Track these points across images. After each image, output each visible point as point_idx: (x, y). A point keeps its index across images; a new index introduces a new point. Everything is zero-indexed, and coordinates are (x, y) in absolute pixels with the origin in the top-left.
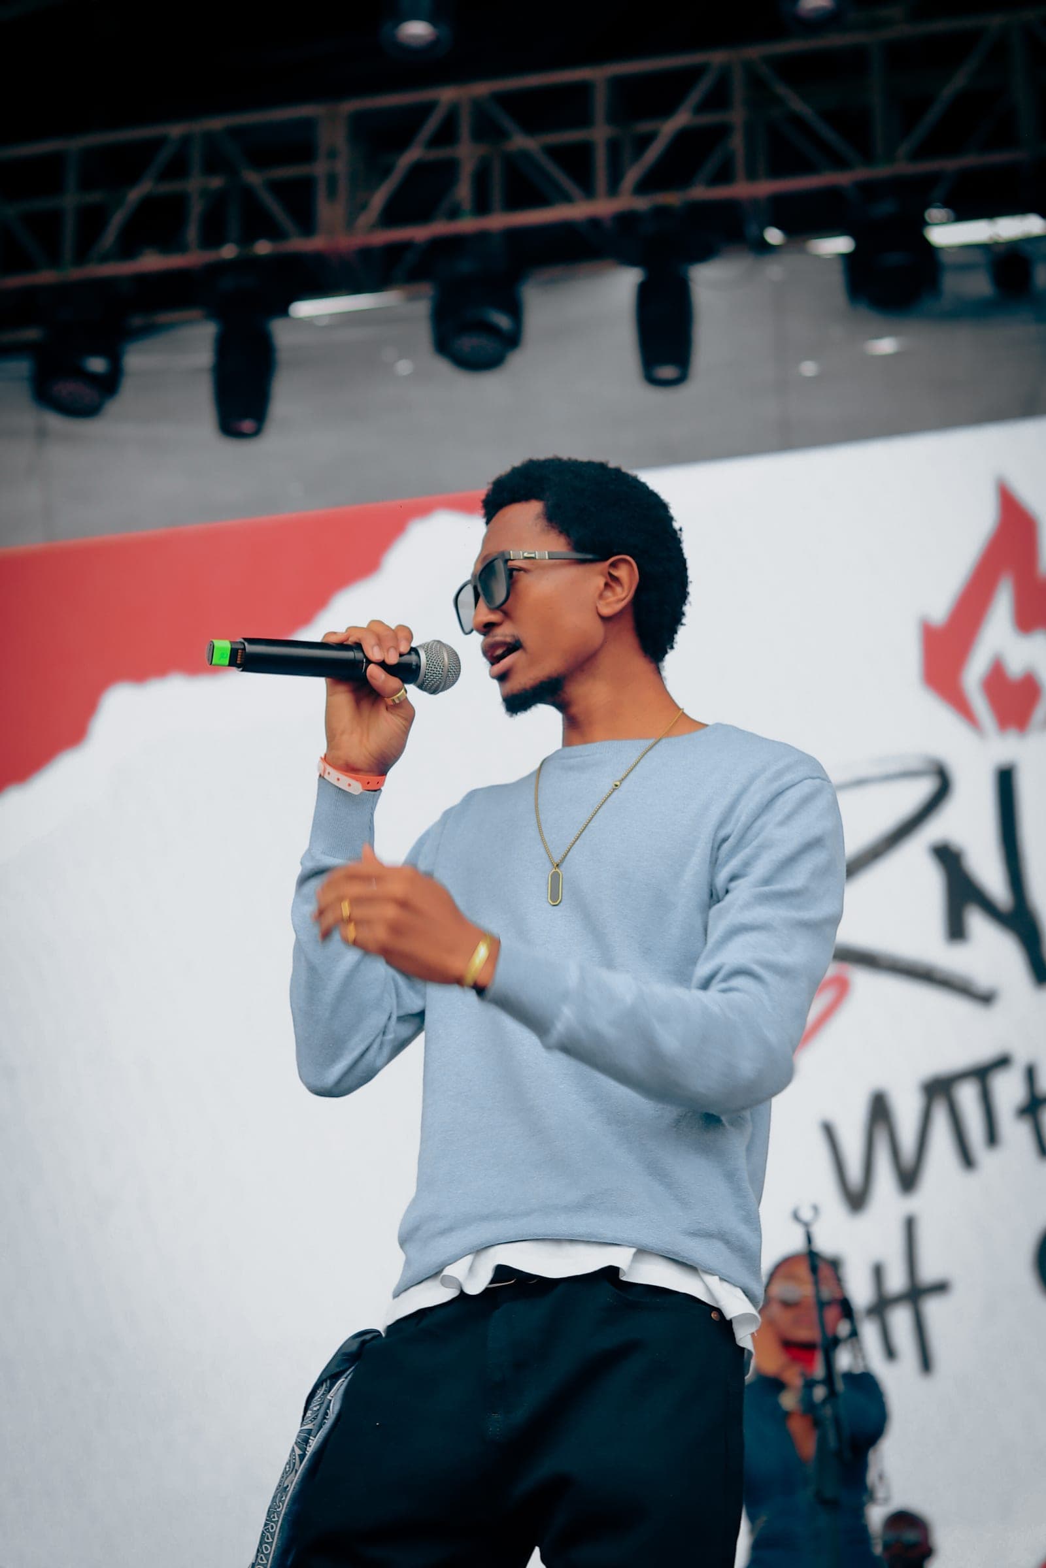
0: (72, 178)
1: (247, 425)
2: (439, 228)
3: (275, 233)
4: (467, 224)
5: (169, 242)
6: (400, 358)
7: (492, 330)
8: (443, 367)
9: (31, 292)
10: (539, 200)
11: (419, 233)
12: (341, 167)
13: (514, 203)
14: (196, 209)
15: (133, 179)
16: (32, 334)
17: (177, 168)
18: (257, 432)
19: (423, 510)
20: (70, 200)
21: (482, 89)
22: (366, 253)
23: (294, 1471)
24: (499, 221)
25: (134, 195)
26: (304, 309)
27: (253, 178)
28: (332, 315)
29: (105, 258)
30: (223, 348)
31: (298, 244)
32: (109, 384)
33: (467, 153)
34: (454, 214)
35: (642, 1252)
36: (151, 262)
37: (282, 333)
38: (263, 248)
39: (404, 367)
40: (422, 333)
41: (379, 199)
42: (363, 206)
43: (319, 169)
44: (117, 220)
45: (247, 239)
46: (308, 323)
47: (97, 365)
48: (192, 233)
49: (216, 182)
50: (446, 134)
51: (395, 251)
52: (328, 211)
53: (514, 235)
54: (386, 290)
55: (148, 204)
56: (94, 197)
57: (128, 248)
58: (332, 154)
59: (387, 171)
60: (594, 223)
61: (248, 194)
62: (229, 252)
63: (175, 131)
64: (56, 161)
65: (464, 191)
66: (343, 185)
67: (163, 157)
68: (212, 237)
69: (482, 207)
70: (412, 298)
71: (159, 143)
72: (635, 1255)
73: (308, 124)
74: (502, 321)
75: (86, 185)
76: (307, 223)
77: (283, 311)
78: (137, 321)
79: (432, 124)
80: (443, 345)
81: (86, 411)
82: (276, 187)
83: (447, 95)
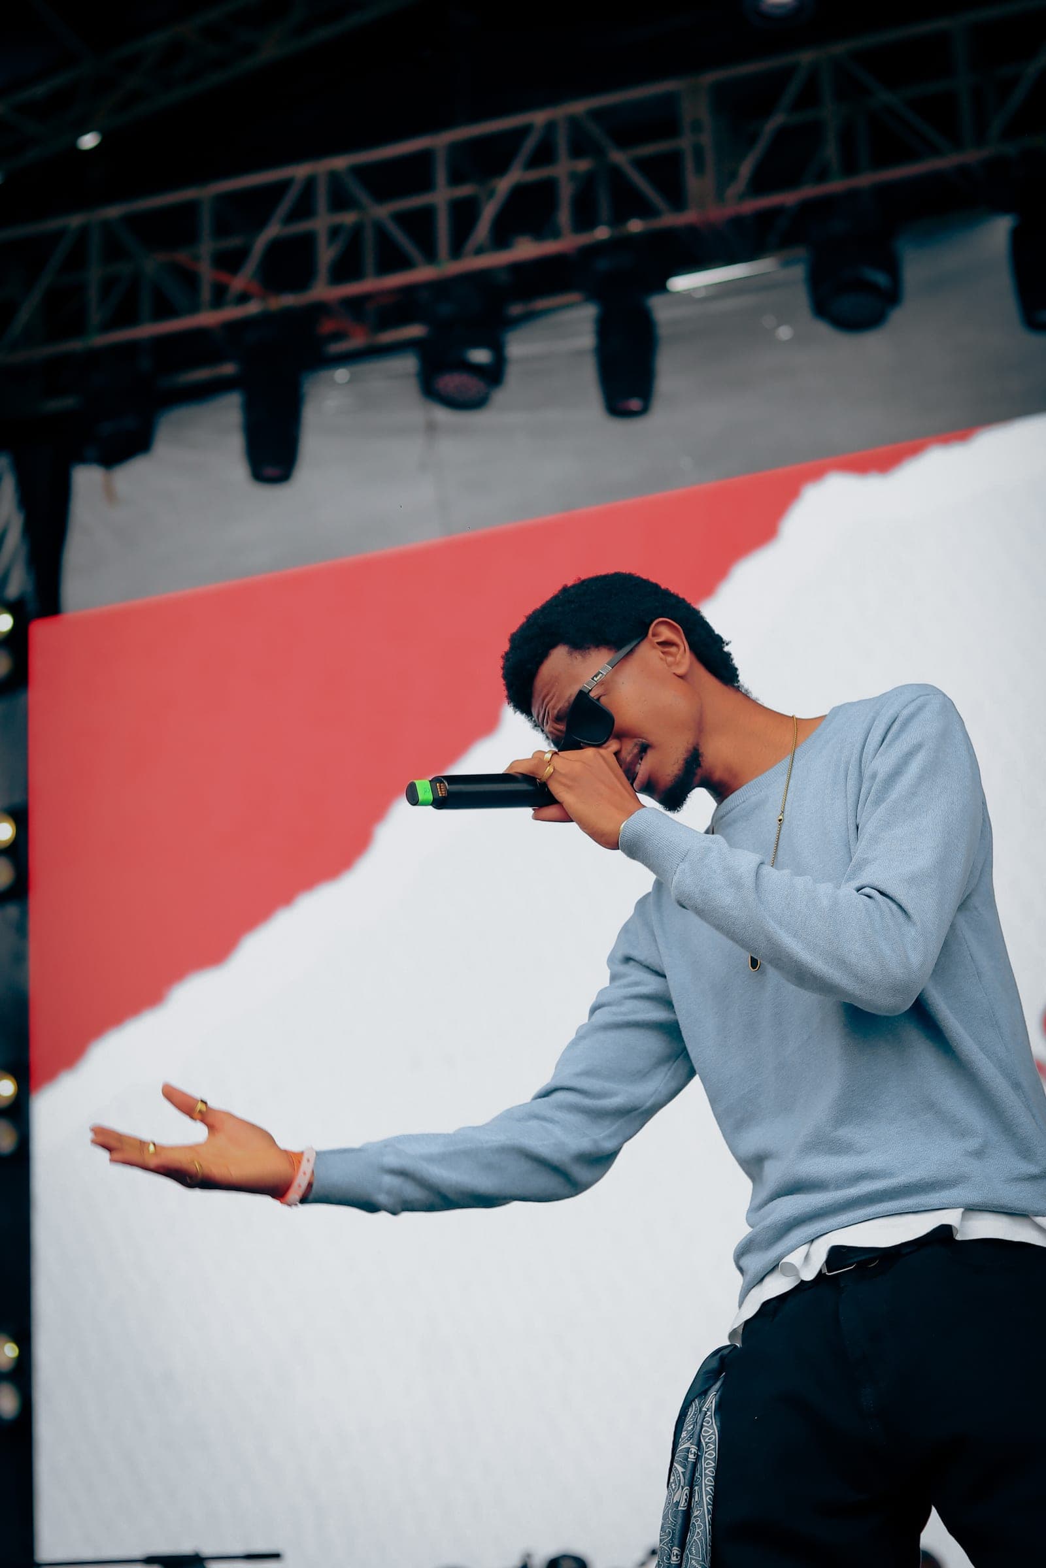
0: (441, 175)
1: (635, 404)
2: (809, 191)
3: (645, 210)
4: (836, 185)
5: (541, 228)
6: (779, 325)
7: (871, 288)
8: (823, 329)
9: (409, 291)
10: (909, 155)
11: (788, 198)
12: (706, 139)
13: (881, 160)
14: (566, 192)
15: (501, 169)
16: (415, 331)
17: (544, 155)
18: (644, 411)
19: (816, 473)
20: (441, 196)
21: (839, 49)
22: (737, 222)
23: (681, 1488)
24: (865, 180)
25: (504, 185)
26: (681, 283)
27: (619, 157)
28: (707, 287)
29: (479, 251)
30: (604, 329)
31: (670, 219)
32: (494, 375)
33: (830, 113)
34: (822, 176)
35: (971, 1209)
36: (526, 249)
37: (661, 309)
38: (635, 226)
39: (784, 333)
40: (800, 298)
41: (746, 169)
42: (733, 176)
43: (684, 143)
44: (489, 212)
45: (619, 219)
46: (687, 297)
47: (480, 356)
48: (564, 216)
49: (583, 165)
50: (809, 97)
51: (765, 218)
52: (696, 184)
53: (883, 191)
54: (763, 258)
55: (519, 193)
56: (464, 191)
57: (501, 238)
58: (697, 127)
59: (752, 139)
60: (963, 171)
61: (616, 173)
62: (602, 233)
63: (539, 118)
64: (424, 159)
65: (831, 151)
66: (710, 157)
67: (529, 145)
68: (584, 219)
69: (850, 167)
70: (786, 264)
71: (524, 131)
72: (963, 1213)
73: (670, 100)
74: (880, 279)
75: (456, 178)
76: (677, 198)
77: (662, 288)
78: (516, 310)
79: (793, 89)
80: (822, 308)
81: (474, 403)
82: (642, 164)
83: (806, 57)
